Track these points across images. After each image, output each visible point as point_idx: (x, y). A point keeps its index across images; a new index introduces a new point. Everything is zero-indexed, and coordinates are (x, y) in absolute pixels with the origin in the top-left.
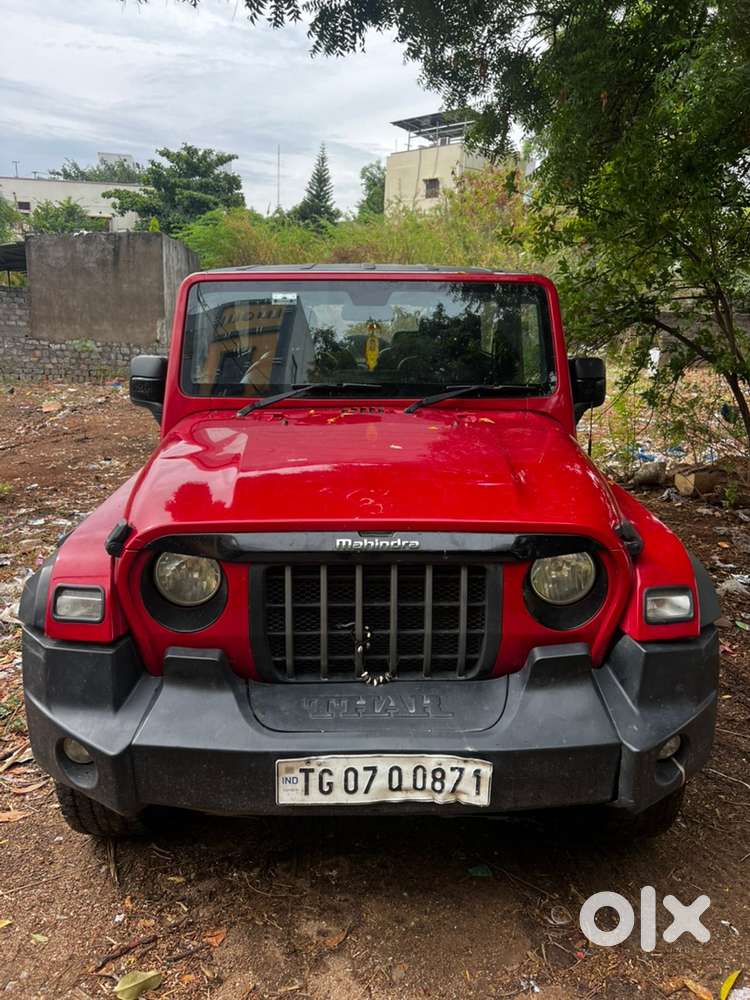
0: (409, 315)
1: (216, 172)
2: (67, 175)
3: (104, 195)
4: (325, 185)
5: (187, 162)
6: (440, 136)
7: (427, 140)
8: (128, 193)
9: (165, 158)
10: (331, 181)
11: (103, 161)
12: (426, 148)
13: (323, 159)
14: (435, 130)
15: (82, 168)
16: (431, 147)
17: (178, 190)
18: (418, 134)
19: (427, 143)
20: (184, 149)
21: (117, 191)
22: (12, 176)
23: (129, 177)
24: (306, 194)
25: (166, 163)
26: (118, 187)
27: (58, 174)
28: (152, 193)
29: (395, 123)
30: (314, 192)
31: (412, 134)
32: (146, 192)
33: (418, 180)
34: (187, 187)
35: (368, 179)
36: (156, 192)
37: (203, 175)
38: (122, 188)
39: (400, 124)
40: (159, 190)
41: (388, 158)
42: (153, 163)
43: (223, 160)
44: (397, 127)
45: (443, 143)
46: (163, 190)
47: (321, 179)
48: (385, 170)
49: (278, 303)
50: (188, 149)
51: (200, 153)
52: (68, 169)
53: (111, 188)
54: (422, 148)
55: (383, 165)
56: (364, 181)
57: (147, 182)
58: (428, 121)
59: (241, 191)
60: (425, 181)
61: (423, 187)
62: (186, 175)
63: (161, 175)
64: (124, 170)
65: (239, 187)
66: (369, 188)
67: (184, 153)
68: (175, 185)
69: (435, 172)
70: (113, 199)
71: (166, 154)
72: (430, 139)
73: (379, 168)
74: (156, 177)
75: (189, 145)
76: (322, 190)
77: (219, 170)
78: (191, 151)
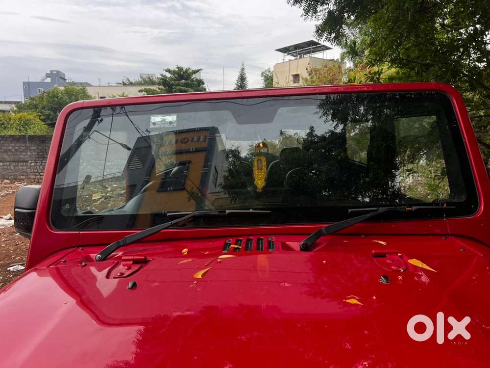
0: (291, 136)
1: (192, 78)
2: (124, 84)
3: (139, 91)
4: (244, 81)
5: (178, 74)
6: (299, 54)
7: (293, 57)
8: (151, 89)
9: (168, 73)
10: (247, 79)
11: (141, 77)
12: (292, 60)
13: (243, 69)
14: (296, 52)
15: (131, 80)
16: (295, 59)
17: (173, 87)
18: (288, 54)
19: (293, 58)
20: (177, 68)
21: (145, 89)
22: (98, 85)
23: (152, 83)
24: (235, 86)
25: (168, 75)
26: (146, 87)
27: (120, 84)
28: (162, 89)
29: (277, 50)
30: (239, 85)
31: (285, 54)
32: (159, 89)
33: (289, 75)
34: (179, 85)
35: (265, 77)
36: (164, 88)
37: (186, 79)
38: (148, 87)
39: (280, 50)
40: (165, 87)
41: (274, 66)
42: (162, 75)
43: (195, 72)
44: (277, 52)
45: (301, 57)
46: (167, 87)
47: (242, 79)
48: (273, 72)
49: (156, 126)
50: (178, 68)
51: (184, 69)
52: (125, 81)
53: (143, 88)
54: (290, 61)
55: (272, 70)
56: (263, 78)
57: (159, 84)
58: (293, 48)
59: (204, 86)
60: (293, 75)
61: (292, 78)
62: (178, 80)
63: (166, 80)
64: (151, 80)
65: (203, 83)
66: (265, 81)
67: (176, 69)
68: (172, 85)
69: (297, 71)
70: (143, 93)
71: (168, 71)
72: (295, 56)
73: (269, 71)
74: (164, 82)
75: (179, 66)
76: (243, 83)
77: (194, 76)
78: (180, 69)
